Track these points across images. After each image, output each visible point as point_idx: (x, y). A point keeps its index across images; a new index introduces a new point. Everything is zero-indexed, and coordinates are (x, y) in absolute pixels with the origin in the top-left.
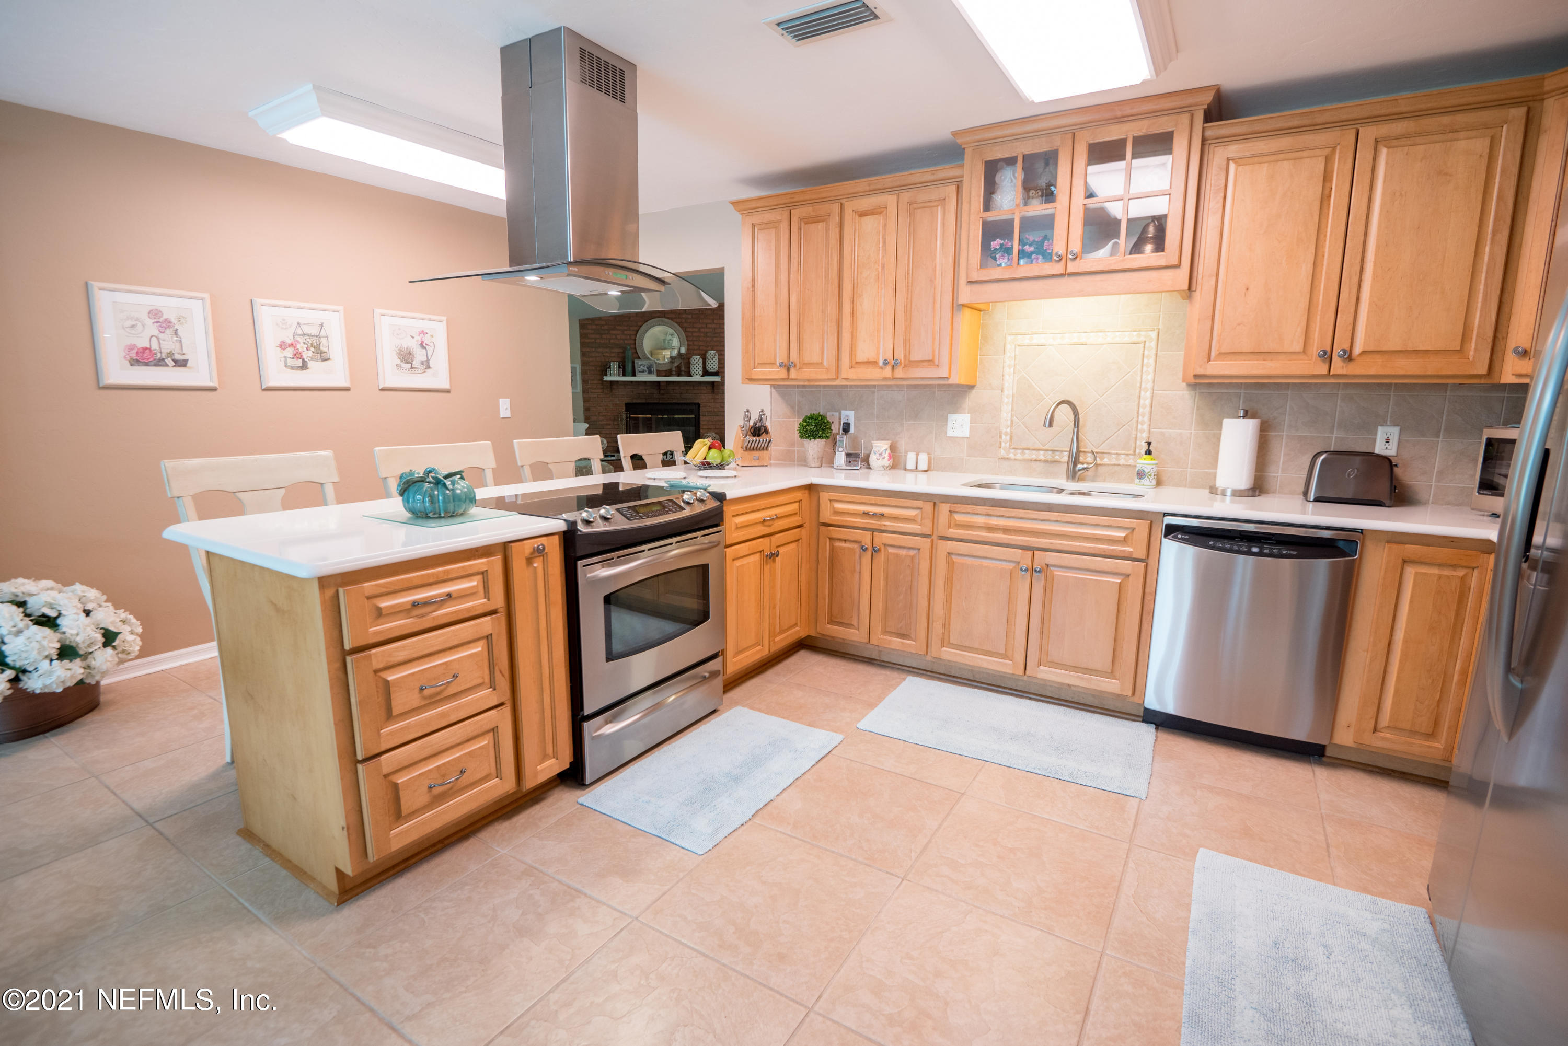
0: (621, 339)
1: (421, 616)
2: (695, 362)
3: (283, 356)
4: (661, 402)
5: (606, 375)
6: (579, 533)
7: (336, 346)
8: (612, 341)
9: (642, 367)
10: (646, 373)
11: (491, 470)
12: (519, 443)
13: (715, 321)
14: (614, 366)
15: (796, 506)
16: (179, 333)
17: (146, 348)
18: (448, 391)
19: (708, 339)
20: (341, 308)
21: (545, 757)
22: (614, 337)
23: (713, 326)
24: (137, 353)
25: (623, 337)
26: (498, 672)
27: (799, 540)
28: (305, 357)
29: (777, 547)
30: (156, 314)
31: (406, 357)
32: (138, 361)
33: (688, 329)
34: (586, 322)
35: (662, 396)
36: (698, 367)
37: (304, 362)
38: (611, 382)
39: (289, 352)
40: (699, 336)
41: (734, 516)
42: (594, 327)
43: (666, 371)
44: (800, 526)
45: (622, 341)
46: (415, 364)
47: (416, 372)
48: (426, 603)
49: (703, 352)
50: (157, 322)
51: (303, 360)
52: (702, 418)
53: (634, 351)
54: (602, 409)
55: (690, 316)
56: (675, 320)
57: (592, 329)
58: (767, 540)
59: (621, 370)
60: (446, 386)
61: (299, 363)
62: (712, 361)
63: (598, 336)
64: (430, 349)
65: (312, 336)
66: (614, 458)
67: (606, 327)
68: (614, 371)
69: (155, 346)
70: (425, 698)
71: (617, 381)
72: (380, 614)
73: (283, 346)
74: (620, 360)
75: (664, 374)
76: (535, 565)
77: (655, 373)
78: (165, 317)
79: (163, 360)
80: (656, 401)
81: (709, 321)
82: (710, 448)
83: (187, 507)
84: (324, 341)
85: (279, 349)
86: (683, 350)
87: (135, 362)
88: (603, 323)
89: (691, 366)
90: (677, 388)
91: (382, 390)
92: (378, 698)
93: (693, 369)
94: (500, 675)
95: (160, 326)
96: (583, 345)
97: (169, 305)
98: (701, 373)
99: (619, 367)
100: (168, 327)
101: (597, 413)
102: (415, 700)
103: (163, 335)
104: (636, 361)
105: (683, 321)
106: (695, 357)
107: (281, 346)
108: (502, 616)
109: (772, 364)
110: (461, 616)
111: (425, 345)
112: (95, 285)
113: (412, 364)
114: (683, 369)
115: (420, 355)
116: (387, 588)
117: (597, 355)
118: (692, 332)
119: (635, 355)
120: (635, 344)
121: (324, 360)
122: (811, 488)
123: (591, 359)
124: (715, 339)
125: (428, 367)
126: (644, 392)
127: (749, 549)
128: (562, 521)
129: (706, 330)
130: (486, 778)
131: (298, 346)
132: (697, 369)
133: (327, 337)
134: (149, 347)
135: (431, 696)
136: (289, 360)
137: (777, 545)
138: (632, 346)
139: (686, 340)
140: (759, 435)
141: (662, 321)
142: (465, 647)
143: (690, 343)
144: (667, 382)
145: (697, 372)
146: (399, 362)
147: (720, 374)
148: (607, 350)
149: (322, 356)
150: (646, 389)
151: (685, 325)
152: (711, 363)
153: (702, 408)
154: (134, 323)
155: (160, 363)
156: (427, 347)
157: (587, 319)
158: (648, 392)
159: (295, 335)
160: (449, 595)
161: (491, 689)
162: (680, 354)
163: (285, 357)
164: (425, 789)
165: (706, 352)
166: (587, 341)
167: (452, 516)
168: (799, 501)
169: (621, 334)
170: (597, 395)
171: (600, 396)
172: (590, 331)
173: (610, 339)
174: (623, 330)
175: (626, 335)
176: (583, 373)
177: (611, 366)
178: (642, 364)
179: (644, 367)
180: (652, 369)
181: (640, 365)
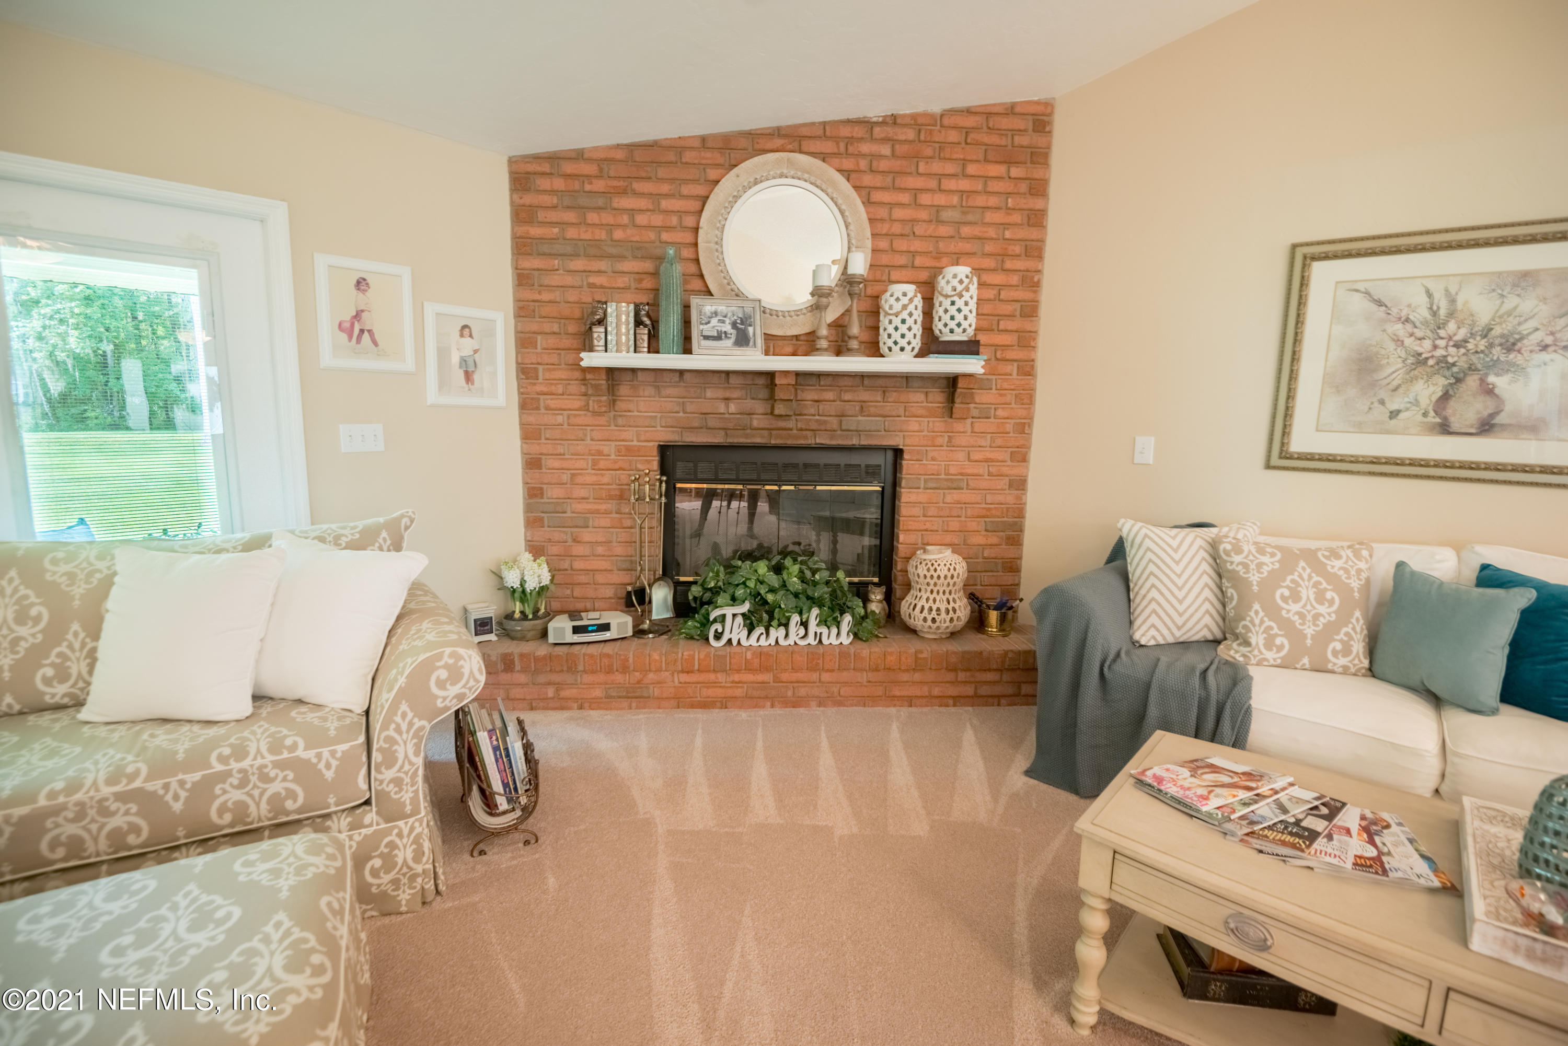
0: (649, 227)
2: (897, 307)
4: (774, 441)
5: (591, 349)
8: (618, 234)
9: (714, 321)
10: (729, 343)
13: (971, 169)
14: (618, 317)
19: (943, 230)
22: (625, 219)
23: (964, 185)
25: (657, 220)
33: (877, 196)
34: (531, 168)
35: (782, 424)
36: (910, 322)
38: (611, 372)
40: (914, 221)
42: (559, 184)
43: (797, 337)
45: (652, 235)
49: (924, 276)
52: (906, 496)
53: (692, 269)
54: (581, 464)
55: (886, 150)
56: (836, 161)
57: (552, 192)
62: (960, 303)
63: (570, 216)
66: (607, 635)
67: (599, 185)
68: (618, 334)
71: (633, 371)
74: (643, 298)
75: (789, 349)
77: (760, 341)
80: (758, 440)
81: (950, 168)
86: (859, 265)
88: (588, 169)
89: (884, 321)
90: (830, 395)
93: (891, 329)
96: (522, 247)
98: (917, 343)
99: (638, 323)
101: (565, 477)
104: (695, 301)
105: (863, 164)
106: (898, 289)
114: (855, 330)
117: (569, 280)
118: (892, 205)
119: (696, 284)
120: (696, 245)
123: (545, 296)
124: (966, 231)
126: (722, 408)
129: (940, 199)
132: (903, 329)
138: (687, 253)
139: (869, 234)
141: (790, 163)
143: (883, 244)
144: (798, 374)
145: (902, 342)
147: (982, 349)
148: (603, 265)
150: (727, 399)
151: (868, 180)
152: (953, 310)
153: (907, 464)
157: (537, 158)
158: (733, 408)
162: (848, 281)
165: (938, 271)
166: (535, 231)
169: (648, 210)
170: (566, 413)
171: (575, 416)
172: (547, 200)
173: (610, 228)
174: (656, 197)
175: (667, 212)
176: (524, 341)
177: (609, 319)
178: (716, 313)
179: (723, 322)
180: (751, 329)
181: (708, 314)
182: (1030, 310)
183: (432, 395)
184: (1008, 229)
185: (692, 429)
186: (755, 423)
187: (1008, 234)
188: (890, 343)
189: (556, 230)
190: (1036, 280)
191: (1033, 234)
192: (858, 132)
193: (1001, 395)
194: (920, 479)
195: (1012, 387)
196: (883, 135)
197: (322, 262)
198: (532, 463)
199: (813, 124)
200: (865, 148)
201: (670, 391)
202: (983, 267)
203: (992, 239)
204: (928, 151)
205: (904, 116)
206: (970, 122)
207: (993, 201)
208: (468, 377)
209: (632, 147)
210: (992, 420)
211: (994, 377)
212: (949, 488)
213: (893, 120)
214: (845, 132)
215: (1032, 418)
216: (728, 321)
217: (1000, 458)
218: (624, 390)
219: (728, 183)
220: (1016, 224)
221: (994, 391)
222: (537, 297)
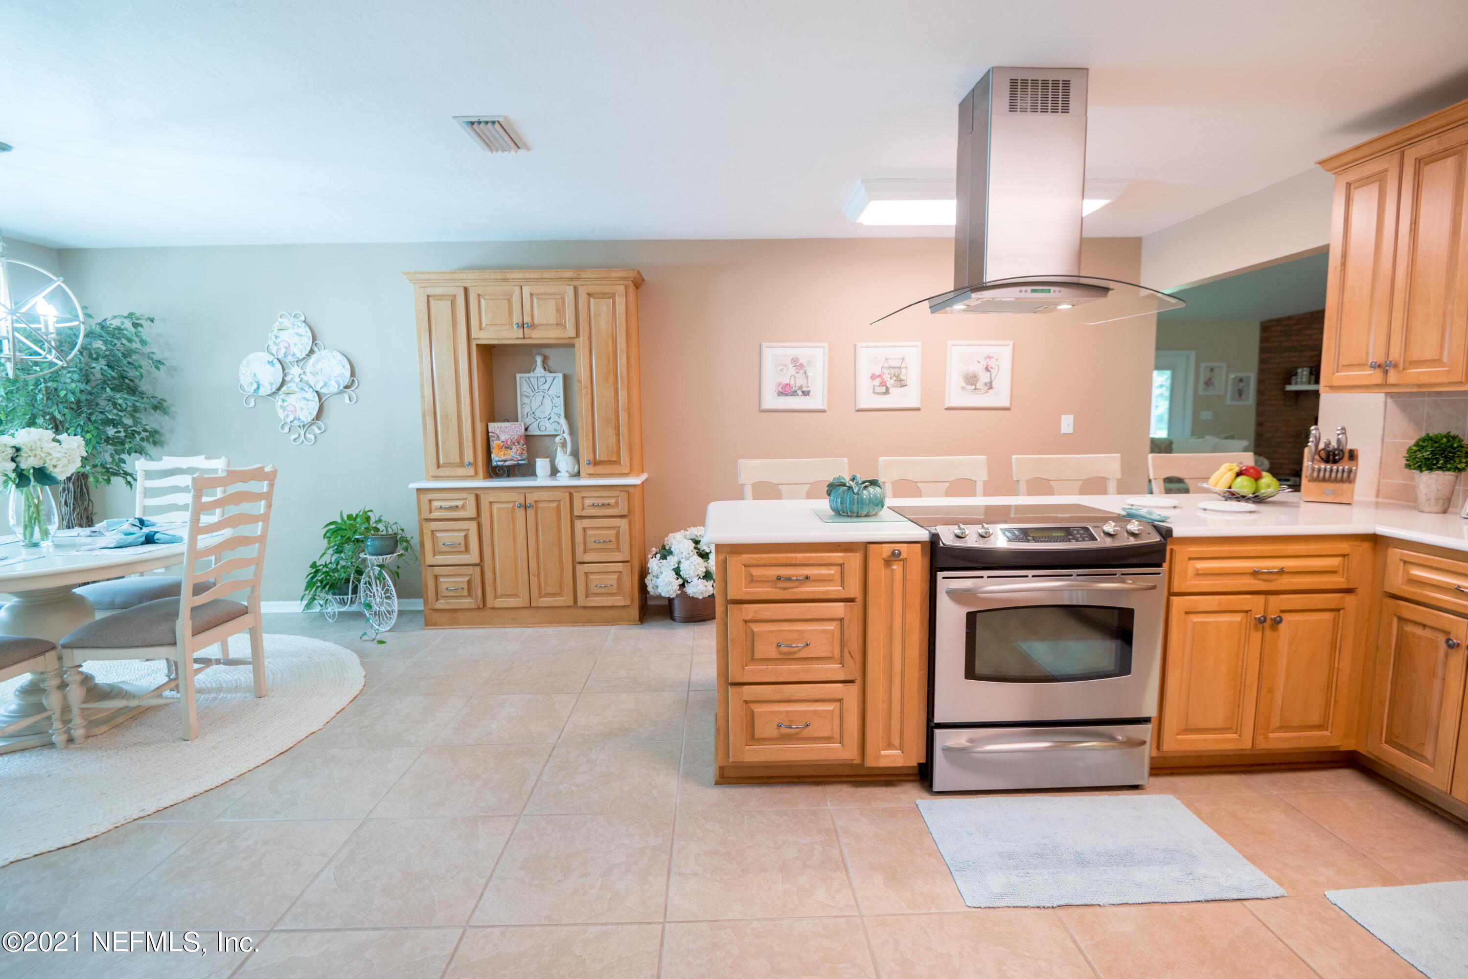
1: (784, 589)
3: (872, 384)
5: (1290, 383)
6: (941, 545)
7: (913, 376)
8: (1304, 343)
11: (982, 483)
12: (1017, 458)
14: (1302, 373)
15: (1335, 562)
16: (807, 373)
17: (787, 384)
18: (1008, 409)
20: (919, 343)
21: (890, 746)
24: (782, 388)
26: (848, 653)
27: (1339, 610)
28: (888, 384)
29: (1282, 611)
30: (795, 361)
31: (971, 380)
32: (782, 393)
34: (1270, 324)
37: (887, 389)
39: (877, 382)
41: (1190, 559)
42: (1279, 328)
44: (1349, 591)
46: (979, 385)
47: (979, 392)
48: (788, 579)
50: (795, 366)
51: (887, 387)
57: (1277, 331)
58: (1261, 599)
59: (1313, 377)
60: (1006, 404)
61: (883, 389)
63: (1283, 340)
64: (994, 372)
65: (895, 368)
68: (1302, 379)
69: (792, 383)
70: (781, 653)
71: (1306, 391)
72: (752, 580)
73: (873, 377)
74: (1312, 364)
76: (895, 567)
78: (800, 362)
79: (796, 391)
82: (1238, 474)
83: (748, 491)
84: (903, 371)
85: (870, 379)
87: (781, 394)
91: (947, 409)
92: (746, 641)
94: (849, 656)
95: (797, 369)
96: (1262, 350)
97: (803, 352)
99: (1311, 374)
100: (801, 369)
101: (1273, 429)
102: (772, 653)
103: (797, 374)
107: (871, 378)
108: (858, 606)
109: (1361, 365)
110: (817, 597)
111: (989, 368)
112: (764, 345)
113: (975, 386)
115: (984, 377)
116: (758, 561)
117: (1282, 360)
121: (902, 386)
122: (1375, 541)
123: (1271, 367)
125: (991, 388)
127: (1219, 604)
128: (928, 532)
130: (829, 739)
131: (884, 377)
133: (907, 368)
134: (789, 383)
135: (785, 654)
136: (876, 388)
137: (1283, 608)
140: (1335, 462)
142: (819, 623)
146: (964, 384)
148: (1296, 355)
149: (901, 383)
154: (782, 367)
155: (794, 393)
156: (991, 370)
157: (1272, 321)
159: (882, 368)
160: (807, 578)
161: (841, 665)
163: (874, 386)
164: (775, 725)
166: (1269, 345)
167: (857, 516)
168: (1344, 556)
170: (1276, 407)
171: (1280, 407)
176: (1260, 382)
177: (1298, 374)
183: (1228, 401)
189: (1278, 344)
197: (1203, 365)
198: (1259, 424)
208: (1240, 395)
218: (1301, 398)
222: (1268, 366)
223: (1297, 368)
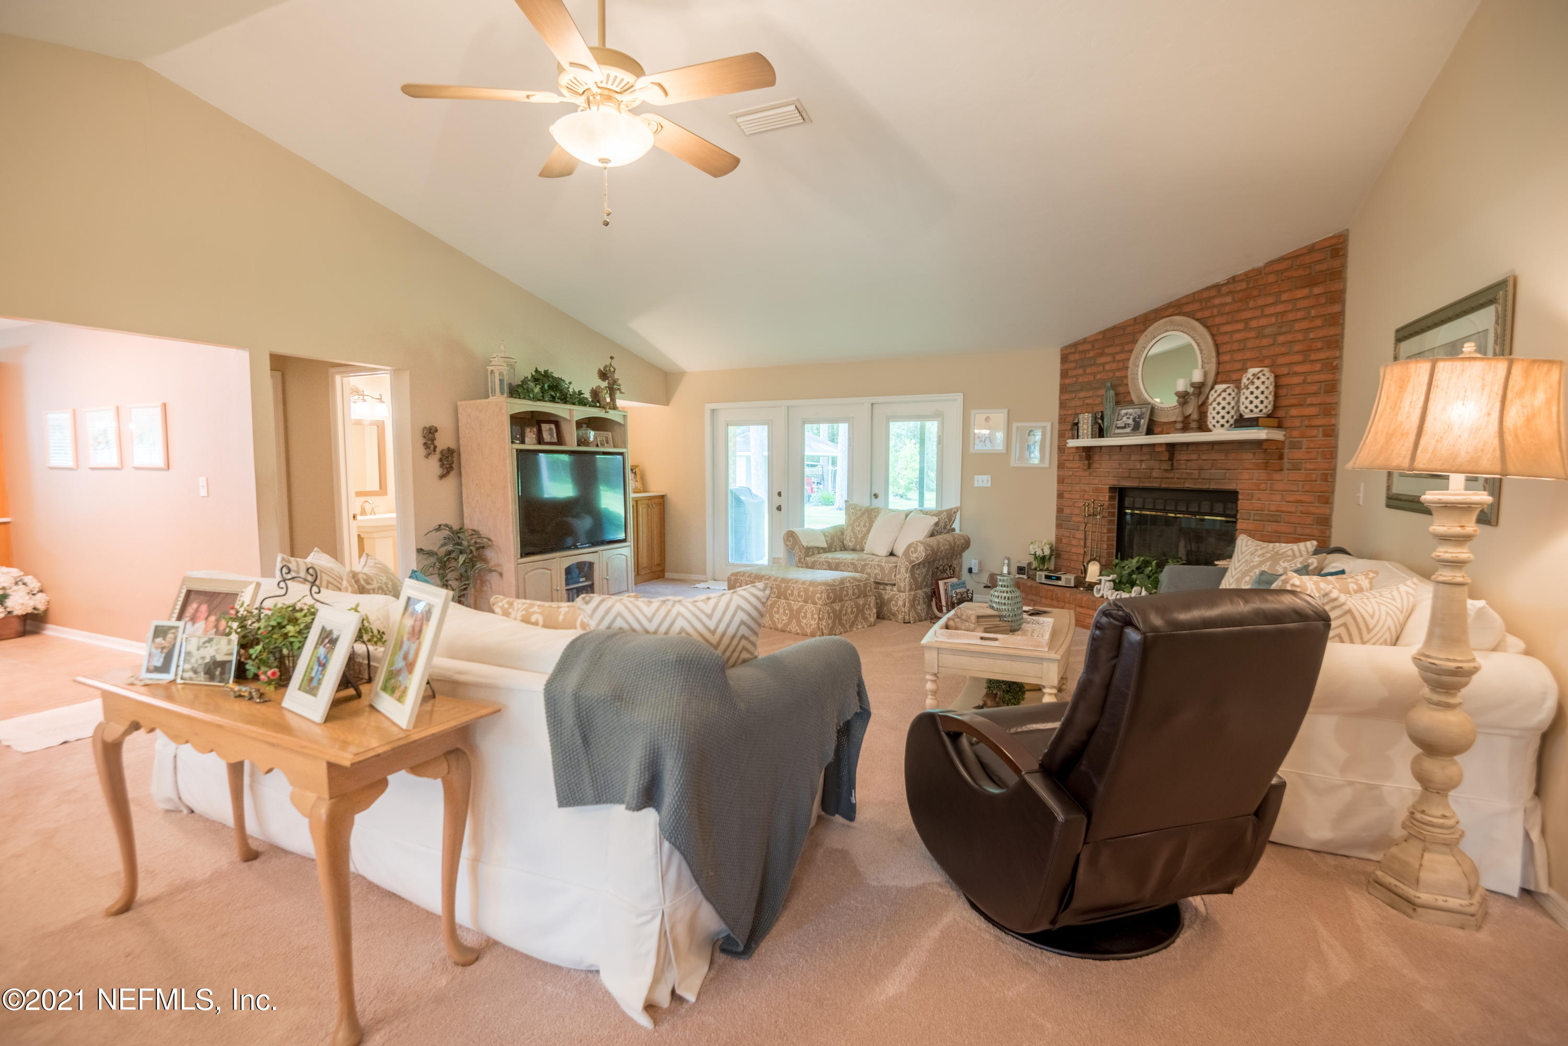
0: (1111, 370)
2: (1219, 399)
4: (1163, 486)
8: (1098, 377)
9: (1125, 419)
13: (1284, 297)
14: (1085, 421)
19: (1265, 342)
22: (1101, 368)
23: (1280, 308)
25: (1114, 366)
33: (1221, 330)
34: (1069, 351)
35: (1169, 475)
36: (1229, 408)
38: (1087, 449)
40: (1246, 339)
42: (1077, 356)
43: (1176, 422)
45: (1111, 374)
54: (1077, 496)
55: (1229, 299)
56: (1197, 315)
57: (1075, 361)
62: (1257, 392)
63: (1080, 371)
67: (1092, 354)
68: (1083, 430)
71: (1097, 447)
75: (1172, 430)
80: (1155, 485)
81: (1270, 300)
86: (1198, 377)
88: (1088, 347)
89: (1211, 409)
90: (1195, 457)
93: (1214, 413)
96: (1063, 389)
98: (1233, 421)
99: (1094, 423)
101: (1072, 503)
105: (1213, 312)
106: (1219, 388)
114: (1195, 416)
117: (1072, 403)
118: (1229, 333)
119: (1128, 397)
120: (1128, 376)
123: (1069, 412)
124: (1281, 339)
126: (1139, 466)
129: (1264, 322)
132: (1223, 413)
138: (1125, 382)
141: (1171, 322)
143: (1226, 358)
145: (1223, 421)
148: (1090, 393)
150: (1141, 461)
151: (1218, 320)
152: (1252, 398)
153: (1242, 504)
157: (1072, 345)
158: (1144, 466)
162: (1191, 387)
166: (1067, 381)
169: (1111, 362)
170: (1074, 470)
171: (1077, 471)
172: (1073, 365)
173: (1094, 374)
174: (1113, 355)
175: (1119, 361)
176: (1061, 435)
177: (1080, 422)
178: (1126, 414)
179: (1129, 418)
180: (1142, 421)
181: (1123, 415)
182: (1332, 387)
183: (1013, 463)
184: (1312, 332)
185: (1124, 478)
186: (1154, 475)
187: (1312, 335)
188: (1214, 422)
189: (1075, 379)
190: (1335, 364)
191: (1332, 331)
192: (1213, 293)
193: (1308, 452)
194: (1250, 513)
195: (1317, 446)
196: (1227, 291)
197: (973, 412)
198: (1060, 496)
199: (1188, 296)
200: (1217, 301)
201: (1115, 457)
202: (1294, 361)
203: (1300, 341)
204: (1256, 293)
205: (1241, 275)
206: (1283, 266)
207: (1300, 314)
209: (1104, 332)
210: (1303, 471)
211: (1304, 439)
212: (1269, 521)
213: (1233, 280)
214: (1205, 295)
215: (1334, 469)
216: (1131, 417)
217: (1308, 500)
218: (1096, 457)
219: (1142, 340)
220: (1318, 327)
221: (1303, 450)
222: (1066, 413)
223: (1077, 415)
